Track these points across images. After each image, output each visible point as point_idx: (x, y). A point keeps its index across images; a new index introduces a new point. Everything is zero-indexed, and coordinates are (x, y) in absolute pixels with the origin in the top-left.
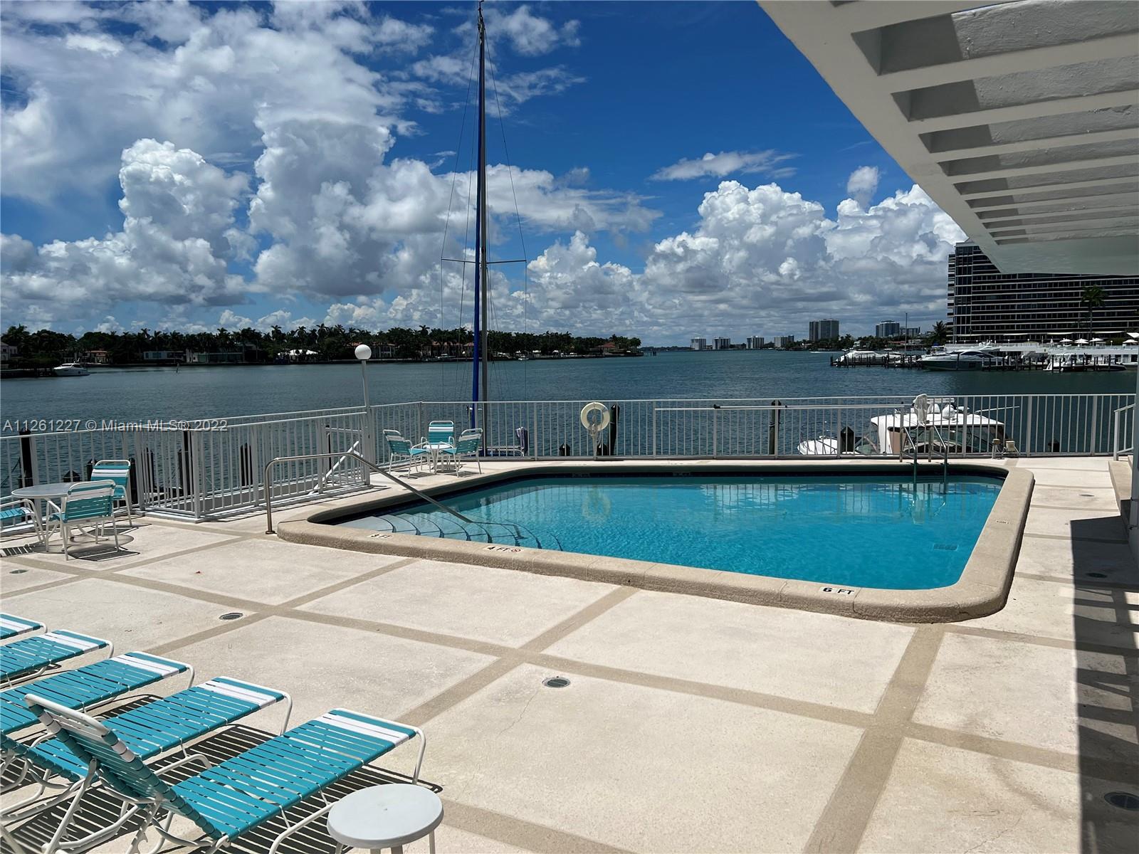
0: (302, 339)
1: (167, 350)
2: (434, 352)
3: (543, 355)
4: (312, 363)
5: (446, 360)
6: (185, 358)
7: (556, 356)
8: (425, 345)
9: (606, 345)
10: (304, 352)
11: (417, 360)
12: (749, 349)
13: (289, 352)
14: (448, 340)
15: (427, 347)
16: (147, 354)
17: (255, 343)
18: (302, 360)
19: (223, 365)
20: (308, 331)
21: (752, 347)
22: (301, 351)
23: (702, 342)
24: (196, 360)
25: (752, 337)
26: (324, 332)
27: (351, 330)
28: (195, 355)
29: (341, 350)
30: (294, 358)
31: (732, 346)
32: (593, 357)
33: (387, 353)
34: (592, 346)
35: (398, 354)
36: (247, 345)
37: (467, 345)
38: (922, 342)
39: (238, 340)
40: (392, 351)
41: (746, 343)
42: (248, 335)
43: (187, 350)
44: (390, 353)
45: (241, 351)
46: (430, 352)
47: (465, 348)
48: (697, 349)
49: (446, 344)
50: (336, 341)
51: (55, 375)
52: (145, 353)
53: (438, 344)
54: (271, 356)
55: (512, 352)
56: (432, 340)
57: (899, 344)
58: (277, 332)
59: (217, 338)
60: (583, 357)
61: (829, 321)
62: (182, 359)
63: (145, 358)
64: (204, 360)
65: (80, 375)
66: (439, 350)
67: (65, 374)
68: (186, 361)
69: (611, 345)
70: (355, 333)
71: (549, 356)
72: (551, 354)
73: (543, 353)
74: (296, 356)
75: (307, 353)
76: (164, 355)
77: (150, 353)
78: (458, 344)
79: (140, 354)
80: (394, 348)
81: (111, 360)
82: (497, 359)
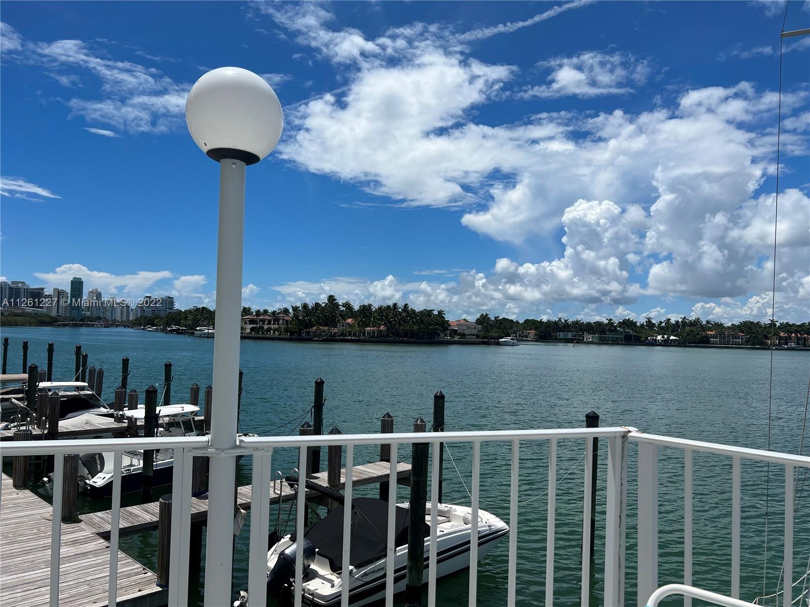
0: (668, 328)
1: (572, 332)
2: (782, 341)
4: (674, 346)
5: (793, 349)
6: (583, 337)
8: (773, 335)
10: (669, 338)
11: (764, 347)
13: (656, 336)
14: (796, 332)
15: (775, 337)
17: (632, 329)
18: (666, 343)
19: (608, 344)
20: (673, 321)
22: (666, 336)
24: (591, 340)
26: (684, 323)
27: (708, 322)
28: (590, 336)
29: (698, 337)
30: (660, 341)
33: (737, 340)
35: (747, 342)
36: (626, 330)
39: (620, 327)
40: (742, 339)
42: (628, 323)
43: (585, 333)
44: (740, 340)
45: (622, 335)
46: (777, 342)
49: (793, 335)
50: (695, 330)
51: (499, 344)
52: (558, 333)
53: (786, 335)
54: (643, 339)
56: (780, 332)
58: (649, 321)
59: (606, 325)
62: (581, 338)
63: (558, 337)
64: (595, 340)
65: (513, 345)
66: (786, 340)
67: (506, 344)
68: (584, 340)
70: (711, 324)
74: (662, 341)
75: (671, 338)
76: (570, 335)
77: (561, 334)
78: (805, 336)
79: (555, 334)
80: (744, 337)
81: (538, 337)
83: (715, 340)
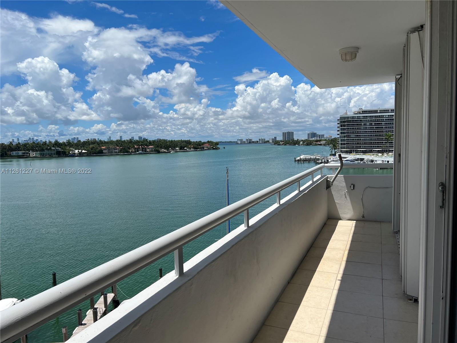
1: (22, 151)
2: (136, 150)
3: (180, 150)
4: (85, 156)
5: (141, 154)
6: (30, 154)
7: (186, 150)
8: (132, 147)
9: (205, 145)
10: (82, 151)
11: (129, 154)
12: (260, 143)
13: (75, 151)
14: (141, 145)
15: (132, 148)
16: (13, 153)
17: (60, 148)
18: (81, 155)
21: (261, 142)
22: (80, 151)
23: (241, 140)
24: (34, 155)
25: (261, 138)
26: (89, 142)
28: (34, 153)
29: (97, 150)
31: (253, 142)
32: (200, 150)
33: (116, 151)
34: (200, 146)
35: (121, 151)
36: (57, 148)
37: (149, 147)
38: (326, 143)
39: (53, 146)
40: (118, 150)
41: (258, 140)
42: (57, 144)
43: (30, 151)
45: (54, 151)
46: (134, 150)
48: (239, 143)
49: (140, 147)
50: (95, 146)
52: (12, 152)
53: (137, 147)
54: (67, 153)
55: (168, 149)
56: (135, 145)
57: (317, 143)
58: (69, 142)
60: (196, 150)
61: (290, 132)
62: (28, 155)
63: (12, 155)
64: (38, 155)
66: (138, 149)
68: (30, 156)
69: (207, 145)
71: (183, 151)
72: (183, 149)
73: (180, 149)
74: (78, 153)
76: (20, 153)
78: (146, 147)
79: (9, 153)
82: (162, 152)
83: (106, 151)
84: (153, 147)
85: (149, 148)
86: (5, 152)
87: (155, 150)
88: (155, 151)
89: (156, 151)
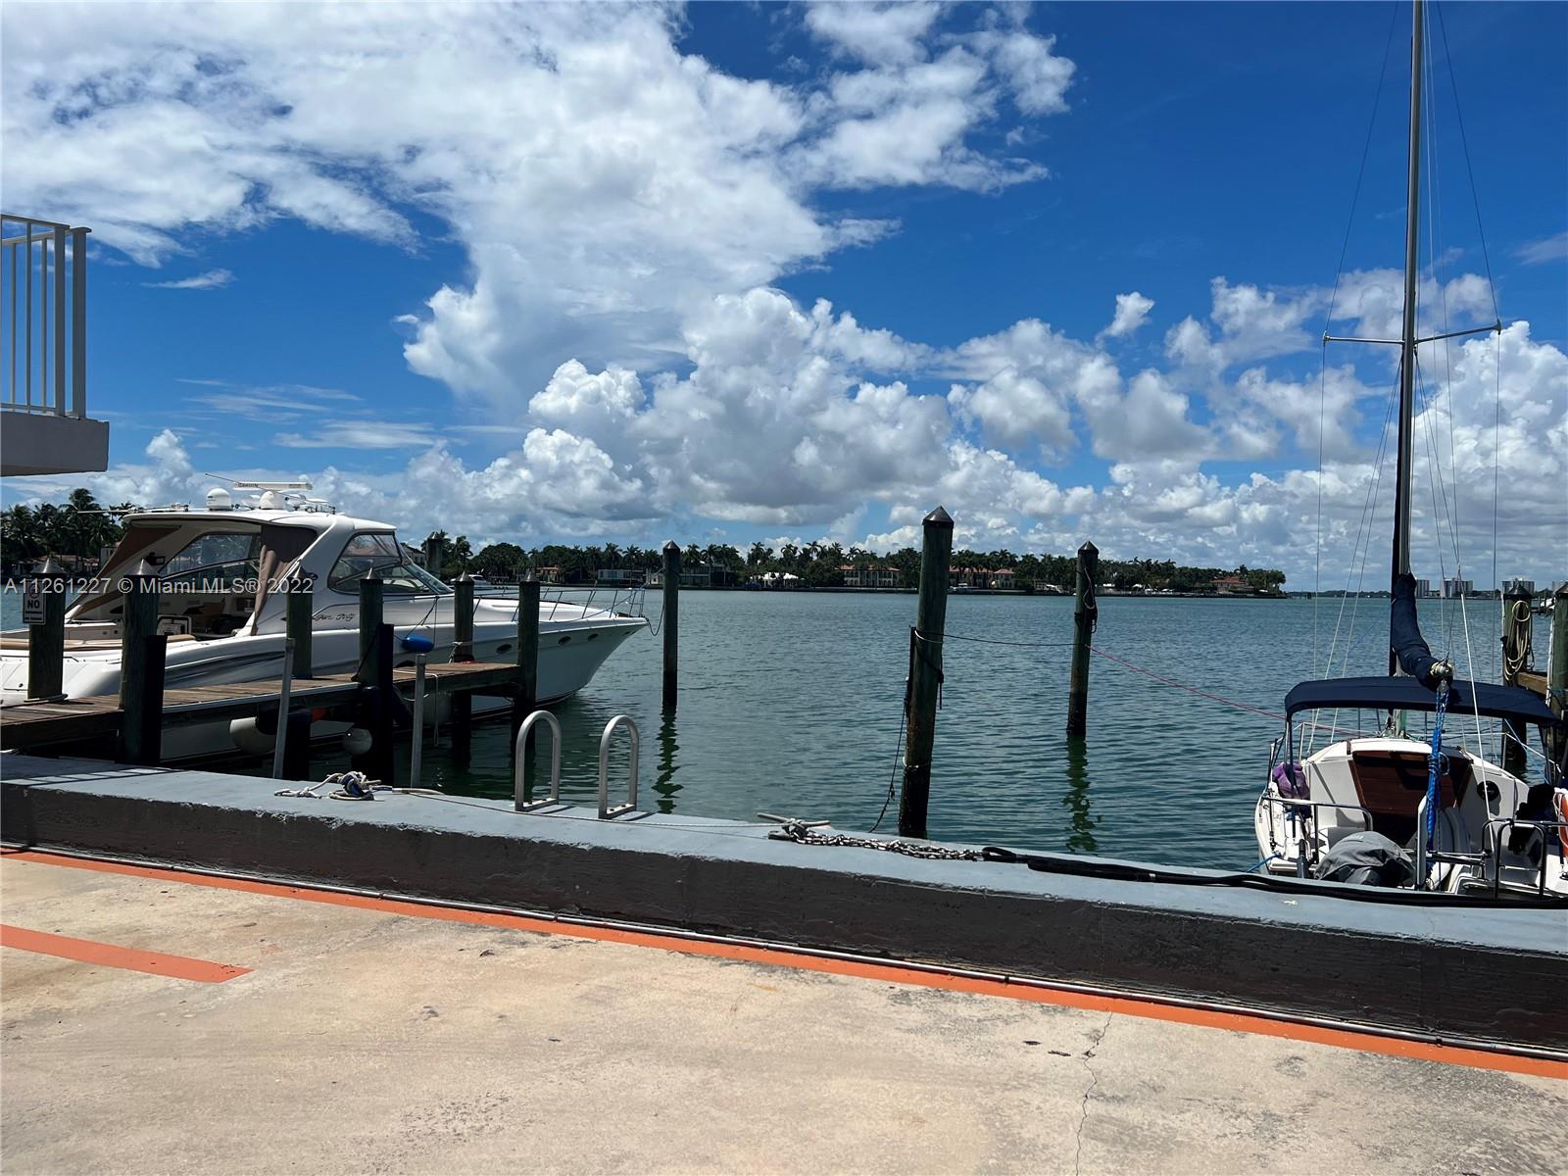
1: (624, 567)
3: (1118, 591)
4: (791, 590)
5: (965, 592)
6: (644, 577)
7: (1137, 593)
9: (1227, 580)
10: (782, 576)
13: (763, 575)
14: (971, 565)
16: (601, 573)
18: (778, 586)
22: (777, 575)
24: (656, 583)
28: (656, 576)
30: (769, 583)
33: (887, 580)
34: (1200, 580)
35: (902, 582)
37: (998, 572)
39: (705, 558)
40: (895, 577)
42: (717, 552)
43: (647, 570)
44: (891, 580)
45: (707, 573)
47: (996, 577)
49: (967, 570)
52: (600, 571)
53: (957, 570)
54: (741, 580)
58: (758, 550)
62: (640, 580)
63: (600, 578)
66: (956, 579)
68: (644, 583)
71: (1124, 593)
72: (1127, 589)
73: (1118, 587)
74: (772, 582)
75: (785, 578)
76: (620, 574)
77: (605, 571)
78: (985, 570)
79: (594, 573)
80: (897, 575)
81: (562, 579)
82: (1042, 593)
83: (854, 579)
84: (1011, 572)
85: (997, 575)
86: (583, 568)
87: (1019, 584)
88: (1016, 585)
89: (1020, 588)
